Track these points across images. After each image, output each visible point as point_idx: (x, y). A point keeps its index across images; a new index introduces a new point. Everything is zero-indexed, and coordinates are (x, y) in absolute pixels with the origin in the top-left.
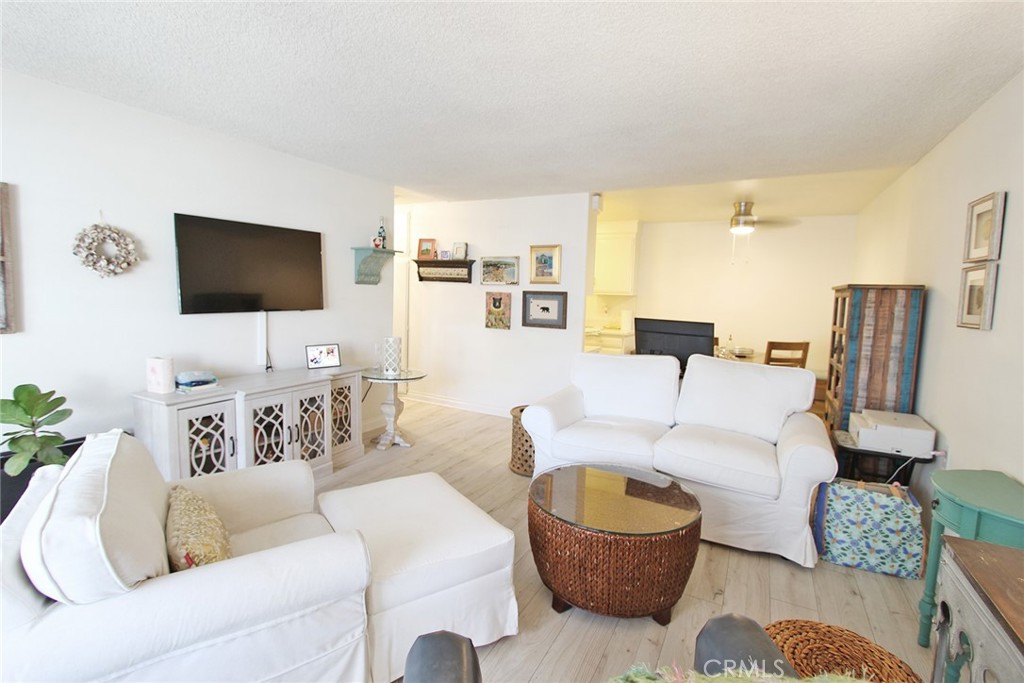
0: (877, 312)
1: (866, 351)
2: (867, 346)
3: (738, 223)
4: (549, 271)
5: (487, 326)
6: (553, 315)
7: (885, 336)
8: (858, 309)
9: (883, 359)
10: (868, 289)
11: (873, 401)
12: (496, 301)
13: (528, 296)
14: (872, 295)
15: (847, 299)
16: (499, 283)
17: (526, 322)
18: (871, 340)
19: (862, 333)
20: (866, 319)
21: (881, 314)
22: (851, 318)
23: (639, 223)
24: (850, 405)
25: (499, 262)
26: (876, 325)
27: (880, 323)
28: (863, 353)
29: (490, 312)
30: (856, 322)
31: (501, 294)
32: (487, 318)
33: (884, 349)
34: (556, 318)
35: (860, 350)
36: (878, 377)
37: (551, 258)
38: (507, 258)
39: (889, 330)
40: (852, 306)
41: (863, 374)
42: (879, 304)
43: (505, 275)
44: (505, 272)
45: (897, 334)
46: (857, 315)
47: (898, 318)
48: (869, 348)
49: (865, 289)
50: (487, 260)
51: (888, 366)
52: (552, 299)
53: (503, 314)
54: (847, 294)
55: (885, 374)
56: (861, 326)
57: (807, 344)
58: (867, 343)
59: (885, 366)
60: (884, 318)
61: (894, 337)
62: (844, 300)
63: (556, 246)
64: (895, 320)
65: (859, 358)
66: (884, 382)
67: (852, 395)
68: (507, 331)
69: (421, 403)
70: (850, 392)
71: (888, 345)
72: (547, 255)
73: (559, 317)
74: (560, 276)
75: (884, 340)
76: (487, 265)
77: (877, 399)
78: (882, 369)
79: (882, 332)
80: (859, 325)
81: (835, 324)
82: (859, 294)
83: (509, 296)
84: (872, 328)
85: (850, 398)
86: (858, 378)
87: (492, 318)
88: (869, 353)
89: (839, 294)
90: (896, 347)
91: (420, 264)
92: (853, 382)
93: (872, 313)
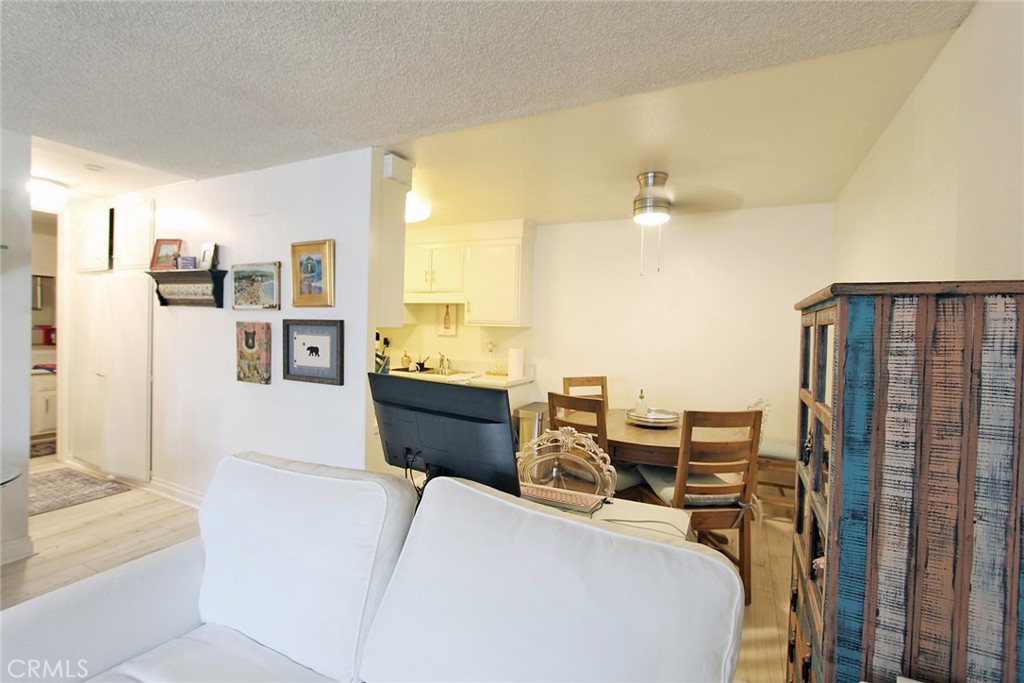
0: (923, 367)
1: (895, 488)
2: (898, 470)
3: (643, 207)
4: (318, 284)
5: (239, 379)
6: (324, 361)
7: (955, 442)
8: (864, 358)
9: (952, 514)
10: (893, 297)
11: (925, 644)
12: (249, 336)
13: (291, 327)
14: (905, 316)
15: (831, 330)
16: (253, 306)
17: (288, 373)
18: (911, 452)
19: (881, 429)
20: (891, 391)
21: (937, 374)
22: (847, 384)
23: (526, 224)
24: (858, 648)
25: (254, 273)
26: (924, 407)
27: (937, 402)
28: (888, 492)
29: (241, 355)
30: (861, 398)
31: (254, 324)
32: (239, 365)
33: (953, 484)
34: (328, 366)
35: (879, 482)
36: (939, 569)
37: (319, 262)
38: (262, 265)
39: (968, 423)
40: (848, 348)
41: (892, 558)
42: (929, 342)
43: (261, 294)
44: (261, 288)
45: (993, 438)
46: (863, 375)
47: (994, 389)
48: (907, 478)
49: (885, 295)
50: (239, 269)
51: (970, 539)
52: (323, 333)
53: (258, 358)
54: (831, 315)
55: (960, 565)
56: (876, 408)
57: (759, 415)
58: (897, 462)
59: (961, 538)
60: (947, 386)
61: (983, 446)
62: (823, 329)
64: (986, 393)
65: (877, 504)
66: (961, 588)
67: (860, 617)
68: (264, 386)
69: (164, 498)
70: (853, 607)
71: (965, 471)
72: (315, 257)
73: (331, 365)
75: (954, 455)
76: (240, 277)
77: (937, 640)
78: (950, 548)
79: (944, 431)
80: (870, 406)
81: (805, 384)
82: (865, 312)
83: (268, 327)
84: (911, 416)
85: (855, 626)
86: (876, 567)
87: (245, 363)
88: (907, 494)
89: (811, 318)
90: (993, 481)
91: (159, 278)
92: (862, 579)
93: (908, 372)
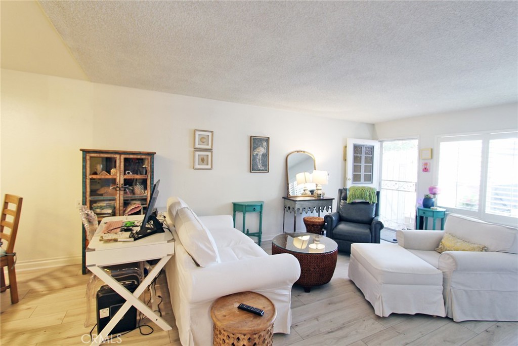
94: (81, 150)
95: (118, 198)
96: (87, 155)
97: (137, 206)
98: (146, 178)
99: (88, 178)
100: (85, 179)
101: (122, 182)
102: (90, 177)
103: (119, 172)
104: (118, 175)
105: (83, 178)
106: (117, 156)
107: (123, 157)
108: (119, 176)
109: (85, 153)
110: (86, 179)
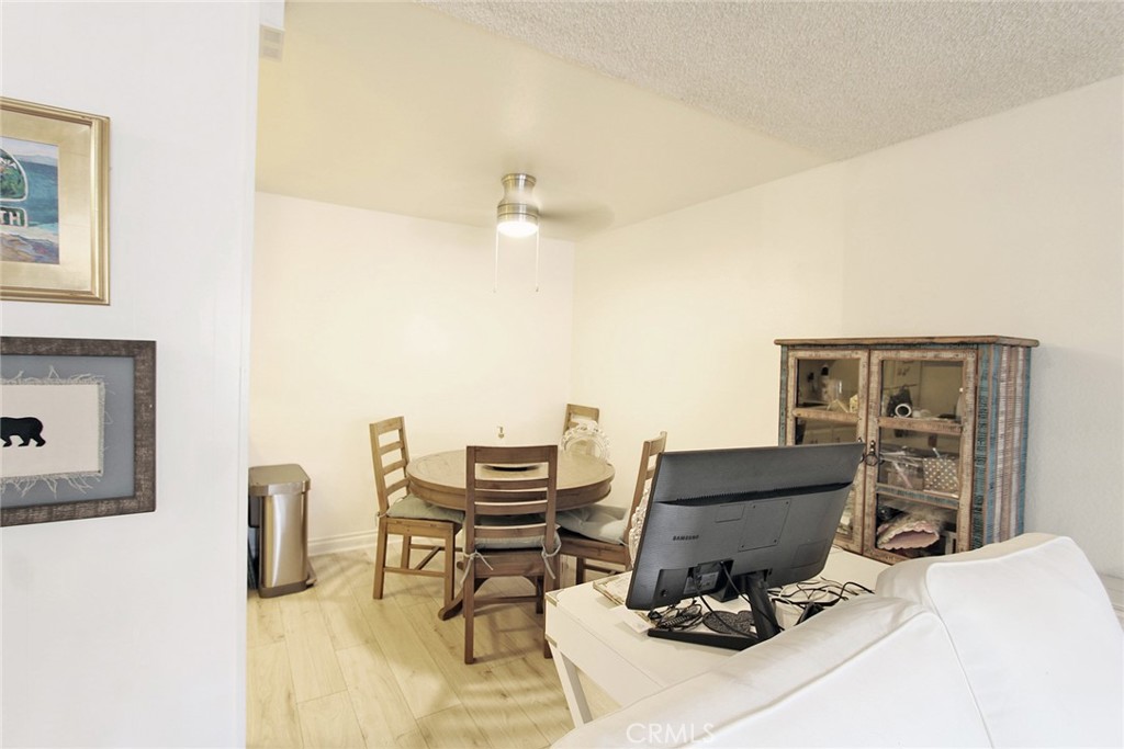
34: (92, 467)
63: (85, 121)
74: (102, 267)
94: (777, 342)
95: (861, 487)
96: (791, 354)
97: (918, 529)
98: (956, 433)
99: (789, 414)
100: (783, 418)
101: (873, 437)
102: (795, 414)
103: (864, 406)
104: (862, 413)
105: (781, 414)
106: (862, 355)
107: (877, 356)
108: (864, 418)
109: (786, 349)
110: (786, 417)
